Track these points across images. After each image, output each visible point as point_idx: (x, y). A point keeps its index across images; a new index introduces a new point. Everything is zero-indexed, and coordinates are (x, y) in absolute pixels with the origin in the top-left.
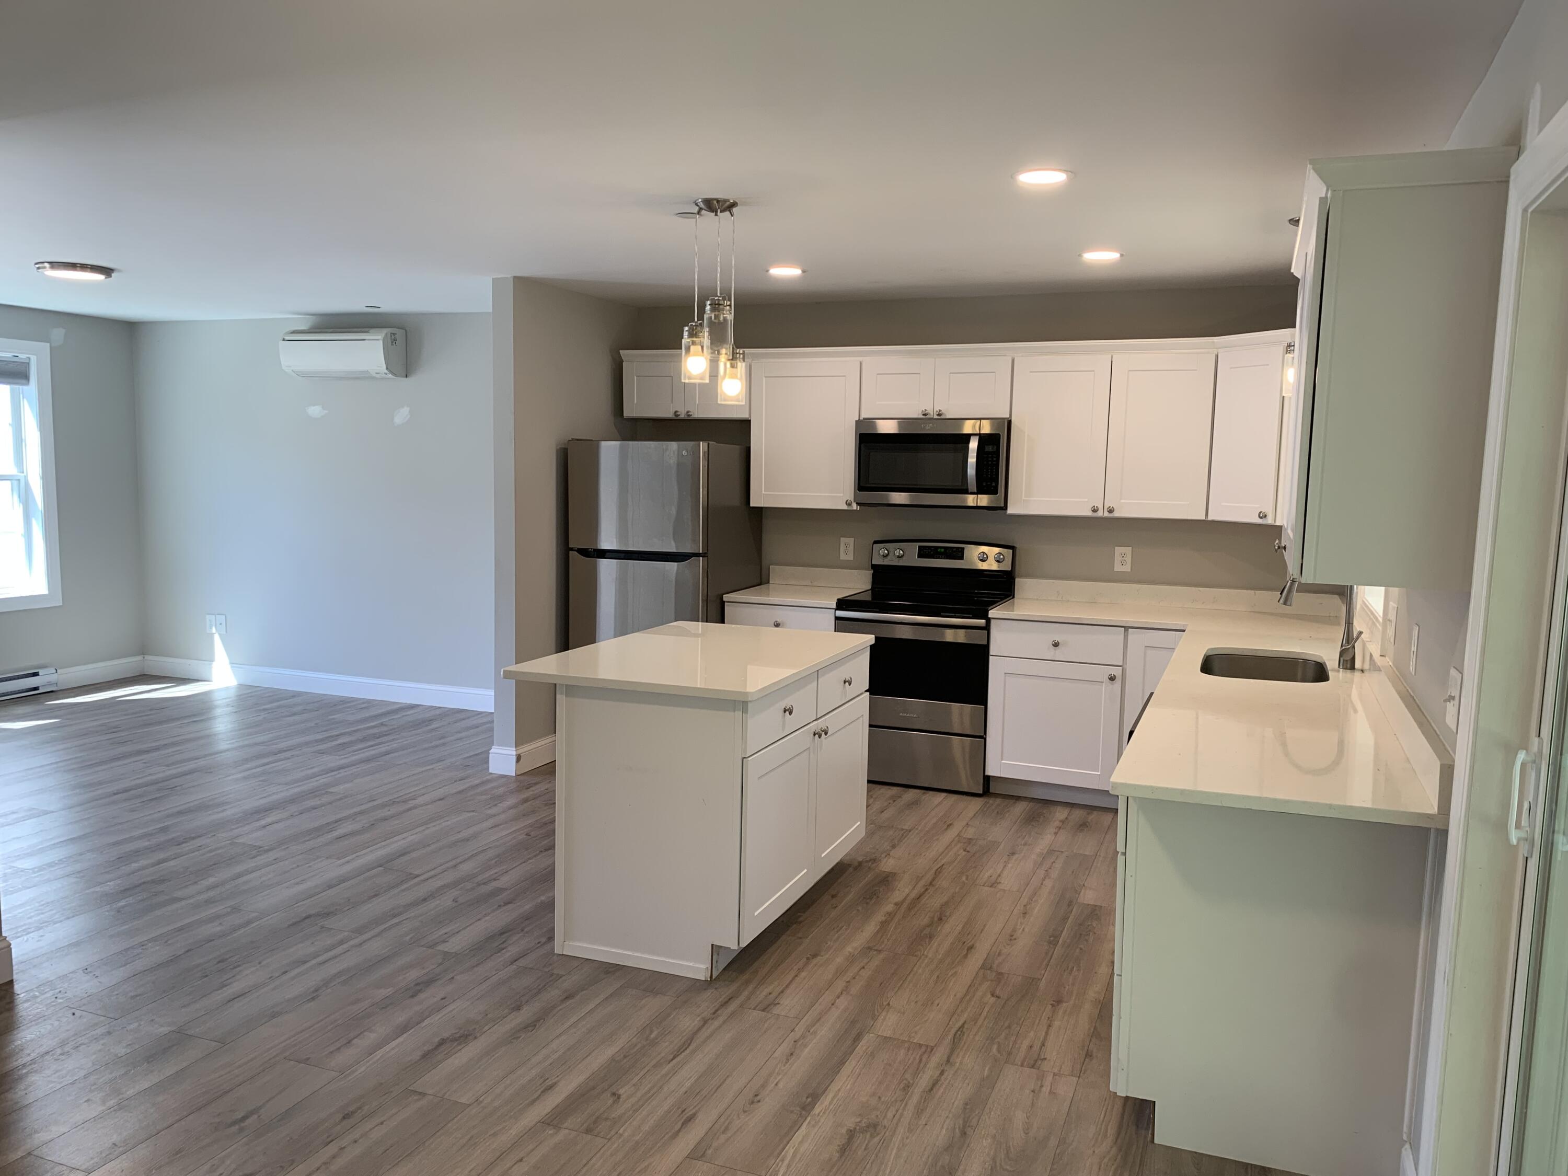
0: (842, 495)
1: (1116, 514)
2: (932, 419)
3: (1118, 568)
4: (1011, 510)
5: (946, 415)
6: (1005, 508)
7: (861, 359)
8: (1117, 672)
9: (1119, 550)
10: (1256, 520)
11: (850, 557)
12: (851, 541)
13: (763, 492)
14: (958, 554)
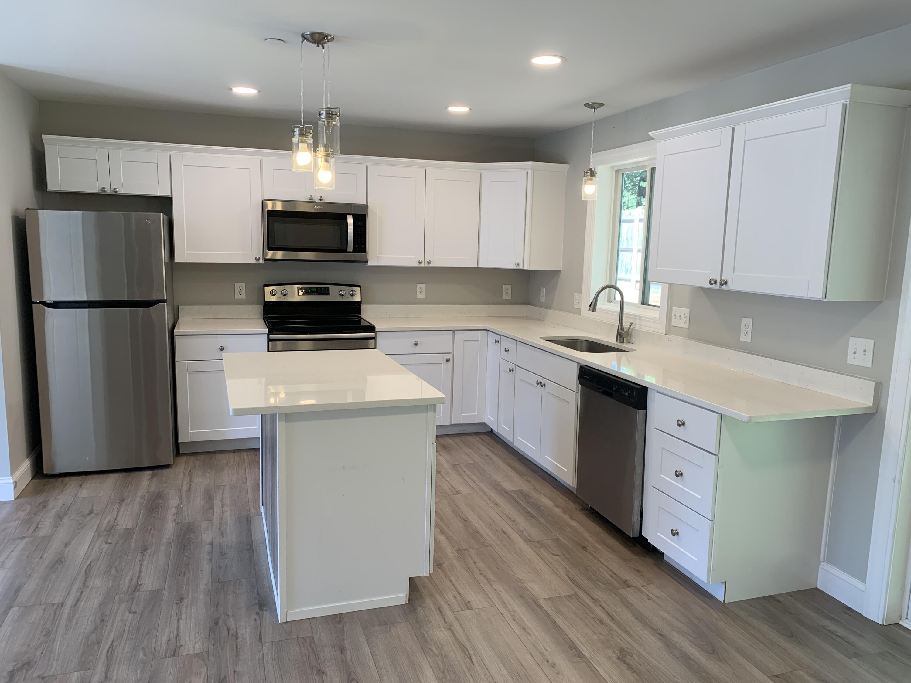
0: (251, 253)
1: (431, 265)
2: (315, 202)
3: (419, 296)
4: (370, 263)
5: (324, 200)
6: (367, 262)
7: (260, 157)
8: (450, 356)
9: (419, 286)
10: (515, 267)
11: (243, 297)
12: (243, 285)
13: (186, 252)
14: (326, 292)
